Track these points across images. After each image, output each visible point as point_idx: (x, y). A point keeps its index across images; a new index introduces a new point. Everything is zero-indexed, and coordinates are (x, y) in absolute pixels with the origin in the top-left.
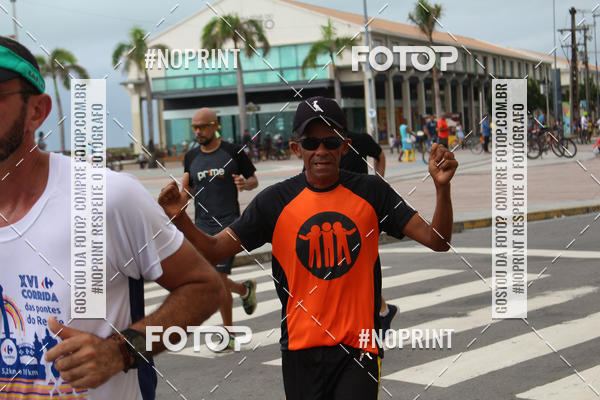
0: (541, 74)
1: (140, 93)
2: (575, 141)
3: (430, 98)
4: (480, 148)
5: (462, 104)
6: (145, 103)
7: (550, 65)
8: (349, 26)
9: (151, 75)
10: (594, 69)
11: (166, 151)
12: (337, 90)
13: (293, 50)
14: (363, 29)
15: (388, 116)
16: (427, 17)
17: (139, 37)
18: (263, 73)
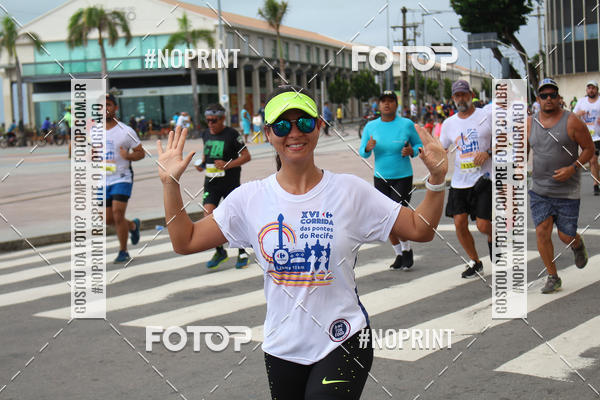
1: (10, 77)
6: (15, 86)
8: (204, 19)
9: (22, 60)
11: (35, 131)
12: (193, 77)
13: (153, 40)
14: (217, 22)
15: (239, 101)
16: (275, 12)
17: (9, 25)
18: (125, 61)
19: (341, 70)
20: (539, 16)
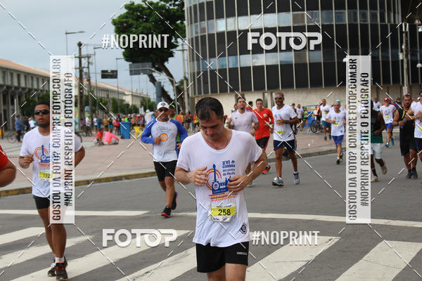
2: (81, 134)
5: (2, 107)
10: (94, 85)
19: (30, 89)
20: (183, 50)
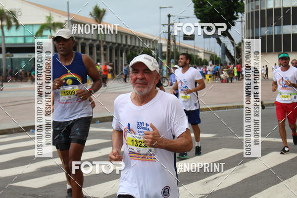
0: (153, 45)
2: (168, 78)
3: (99, 55)
4: (123, 81)
5: (114, 58)
7: (157, 41)
8: (60, 17)
10: (178, 44)
13: (31, 27)
14: (67, 19)
18: (15, 38)
19: (134, 47)
20: (242, 21)
